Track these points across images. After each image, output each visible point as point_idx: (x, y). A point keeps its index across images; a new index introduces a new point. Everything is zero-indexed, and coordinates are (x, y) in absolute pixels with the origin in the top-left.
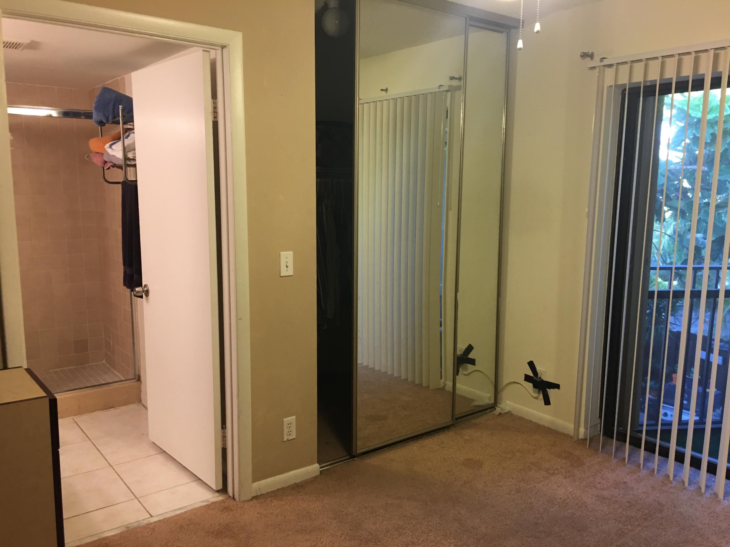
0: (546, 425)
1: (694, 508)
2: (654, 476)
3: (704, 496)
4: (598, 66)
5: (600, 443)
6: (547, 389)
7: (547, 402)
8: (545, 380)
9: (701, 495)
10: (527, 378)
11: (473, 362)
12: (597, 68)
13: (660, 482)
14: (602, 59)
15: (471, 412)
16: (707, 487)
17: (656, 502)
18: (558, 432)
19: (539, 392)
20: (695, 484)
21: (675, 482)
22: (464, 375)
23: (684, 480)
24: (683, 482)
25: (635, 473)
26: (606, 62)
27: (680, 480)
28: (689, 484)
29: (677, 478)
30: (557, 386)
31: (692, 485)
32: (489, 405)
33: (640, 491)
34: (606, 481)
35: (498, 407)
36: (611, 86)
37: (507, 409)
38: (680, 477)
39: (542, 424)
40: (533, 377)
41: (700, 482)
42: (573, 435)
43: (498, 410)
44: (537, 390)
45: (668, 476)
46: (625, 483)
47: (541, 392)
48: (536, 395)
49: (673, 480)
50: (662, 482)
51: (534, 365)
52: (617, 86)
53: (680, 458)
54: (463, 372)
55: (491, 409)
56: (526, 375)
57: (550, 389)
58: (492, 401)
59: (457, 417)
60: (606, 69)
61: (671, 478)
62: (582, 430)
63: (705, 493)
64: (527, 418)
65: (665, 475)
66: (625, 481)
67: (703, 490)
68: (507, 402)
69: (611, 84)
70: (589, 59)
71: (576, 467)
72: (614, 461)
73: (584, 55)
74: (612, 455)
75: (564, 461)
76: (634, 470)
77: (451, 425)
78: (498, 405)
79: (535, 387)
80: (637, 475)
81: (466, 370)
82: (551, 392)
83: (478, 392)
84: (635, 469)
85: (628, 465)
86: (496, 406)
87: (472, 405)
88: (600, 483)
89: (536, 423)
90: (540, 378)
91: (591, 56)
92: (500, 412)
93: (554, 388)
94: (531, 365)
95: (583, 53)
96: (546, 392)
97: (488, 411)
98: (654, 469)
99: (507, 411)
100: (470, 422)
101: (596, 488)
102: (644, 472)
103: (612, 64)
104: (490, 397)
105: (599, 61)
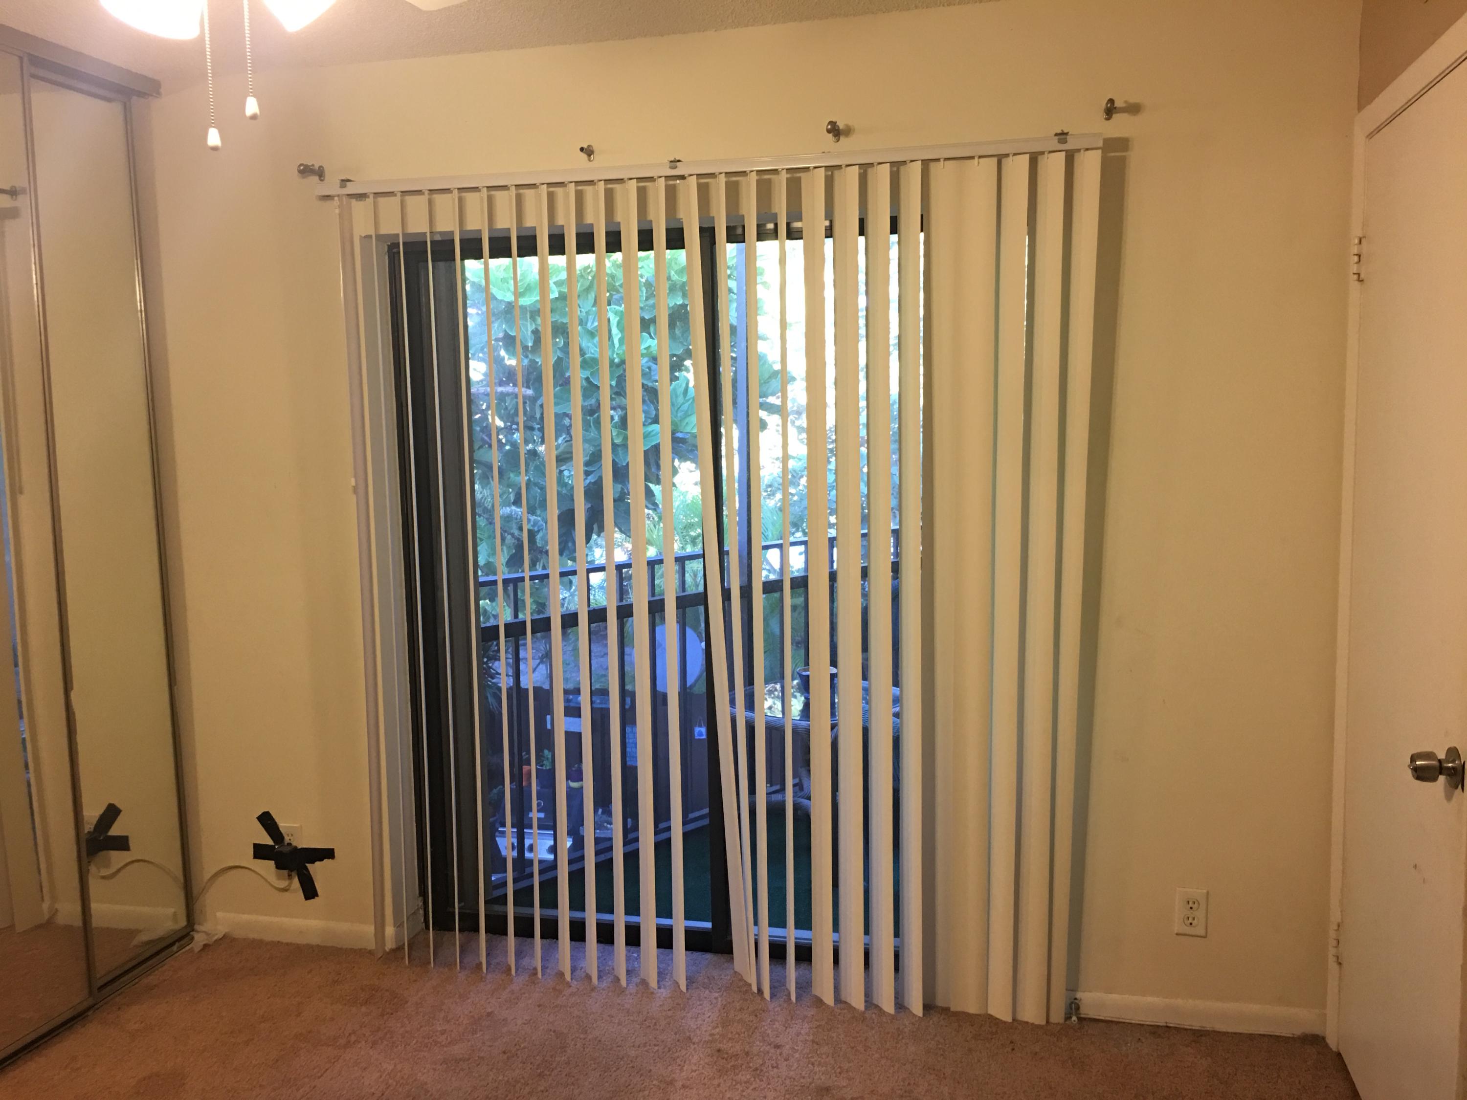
0: (315, 941)
1: (617, 1021)
2: (538, 983)
3: (627, 992)
4: (338, 196)
5: (429, 947)
6: (308, 865)
7: (310, 892)
8: (300, 847)
9: (623, 991)
10: (260, 852)
11: (122, 844)
12: (336, 198)
13: (551, 990)
14: (344, 182)
15: (134, 963)
16: (628, 972)
17: (553, 1034)
18: (341, 949)
19: (290, 876)
20: (609, 975)
21: (575, 983)
22: (103, 878)
23: (589, 973)
24: (589, 977)
25: (505, 989)
26: (351, 189)
27: (583, 975)
28: (600, 977)
29: (578, 973)
30: (328, 854)
31: (604, 978)
32: (176, 932)
33: (519, 1022)
34: (455, 1024)
35: (198, 932)
36: (369, 237)
37: (220, 930)
38: (582, 968)
39: (305, 942)
40: (274, 846)
41: (615, 967)
42: (374, 948)
43: (199, 939)
44: (285, 872)
45: (561, 975)
46: (489, 1014)
47: (294, 874)
48: (283, 884)
49: (572, 979)
50: (554, 989)
51: (274, 820)
52: (380, 238)
53: (578, 932)
54: (99, 872)
55: (182, 942)
56: (256, 846)
57: (313, 862)
58: (183, 923)
59: (101, 983)
60: (354, 202)
61: (568, 977)
62: (390, 930)
63: (627, 986)
64: (268, 938)
65: (557, 973)
66: (489, 1010)
67: (624, 983)
68: (220, 914)
69: (369, 233)
70: (316, 178)
71: (392, 1014)
72: (462, 976)
73: (306, 171)
74: (456, 964)
75: (364, 1009)
76: (501, 982)
77: (89, 1009)
78: (197, 927)
79: (279, 867)
80: (508, 991)
81: (107, 866)
82: (317, 869)
83: (146, 910)
84: (503, 981)
85: (489, 976)
86: (193, 930)
87: (135, 942)
88: (443, 1032)
89: (291, 944)
90: (290, 844)
91: (320, 173)
92: (204, 943)
93: (321, 860)
94: (267, 820)
95: (301, 165)
96: (305, 872)
97: (175, 948)
98: (535, 969)
99: (220, 936)
100: (137, 985)
101: (439, 1045)
102: (519, 981)
103: (366, 194)
104: (175, 914)
105: (339, 185)
